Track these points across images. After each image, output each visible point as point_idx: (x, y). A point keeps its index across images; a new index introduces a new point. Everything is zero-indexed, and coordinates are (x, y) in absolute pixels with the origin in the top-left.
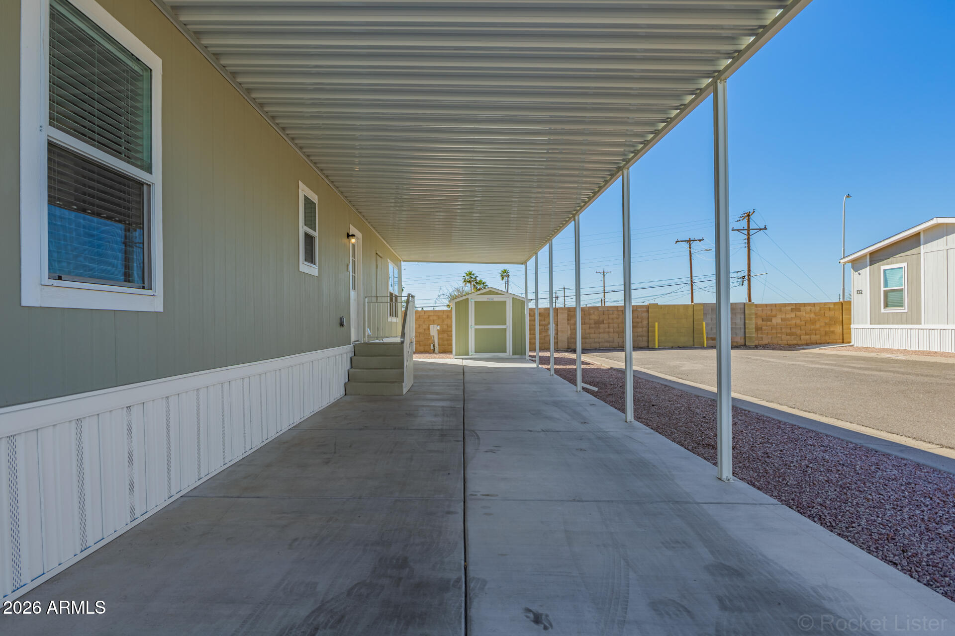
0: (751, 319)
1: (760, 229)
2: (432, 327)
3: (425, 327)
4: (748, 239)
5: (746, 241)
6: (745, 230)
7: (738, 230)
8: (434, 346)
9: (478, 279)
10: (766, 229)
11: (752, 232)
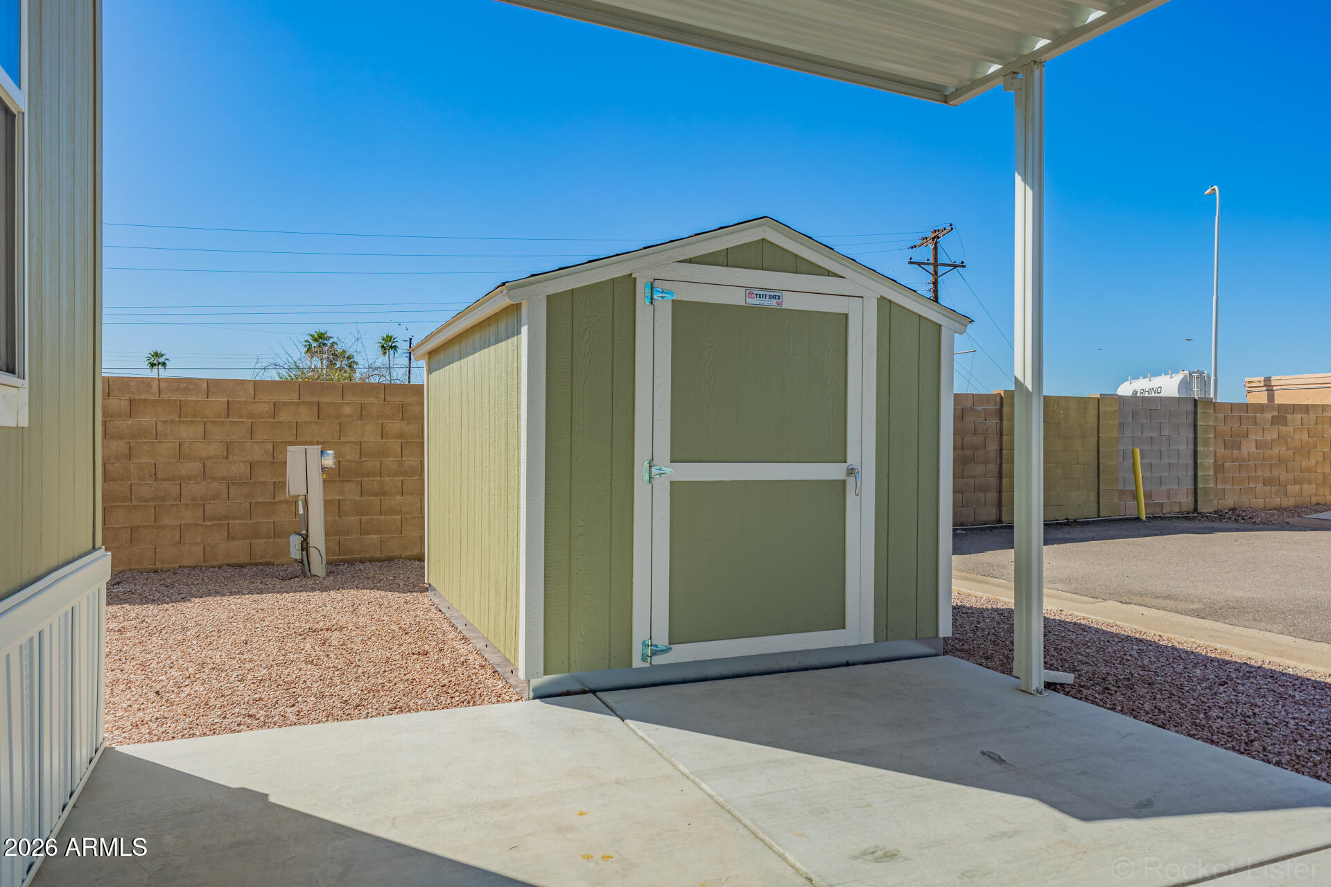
0: (1206, 444)
1: (955, 266)
2: (294, 455)
3: (257, 453)
4: (935, 283)
5: (931, 286)
6: (931, 264)
7: (919, 264)
8: (305, 546)
9: (339, 349)
10: (964, 267)
11: (941, 270)
